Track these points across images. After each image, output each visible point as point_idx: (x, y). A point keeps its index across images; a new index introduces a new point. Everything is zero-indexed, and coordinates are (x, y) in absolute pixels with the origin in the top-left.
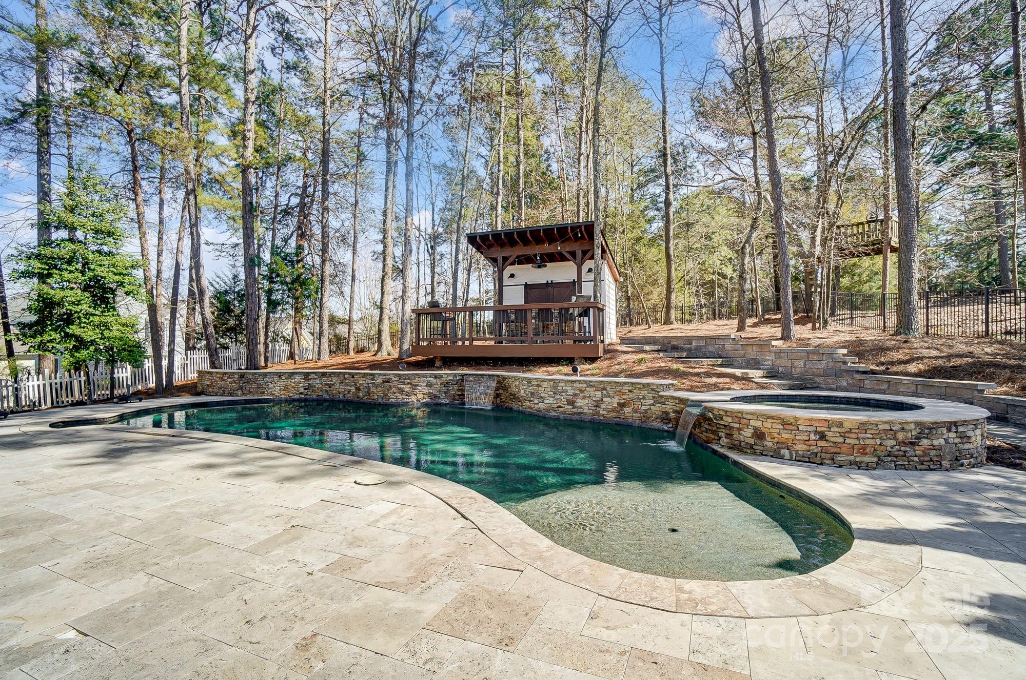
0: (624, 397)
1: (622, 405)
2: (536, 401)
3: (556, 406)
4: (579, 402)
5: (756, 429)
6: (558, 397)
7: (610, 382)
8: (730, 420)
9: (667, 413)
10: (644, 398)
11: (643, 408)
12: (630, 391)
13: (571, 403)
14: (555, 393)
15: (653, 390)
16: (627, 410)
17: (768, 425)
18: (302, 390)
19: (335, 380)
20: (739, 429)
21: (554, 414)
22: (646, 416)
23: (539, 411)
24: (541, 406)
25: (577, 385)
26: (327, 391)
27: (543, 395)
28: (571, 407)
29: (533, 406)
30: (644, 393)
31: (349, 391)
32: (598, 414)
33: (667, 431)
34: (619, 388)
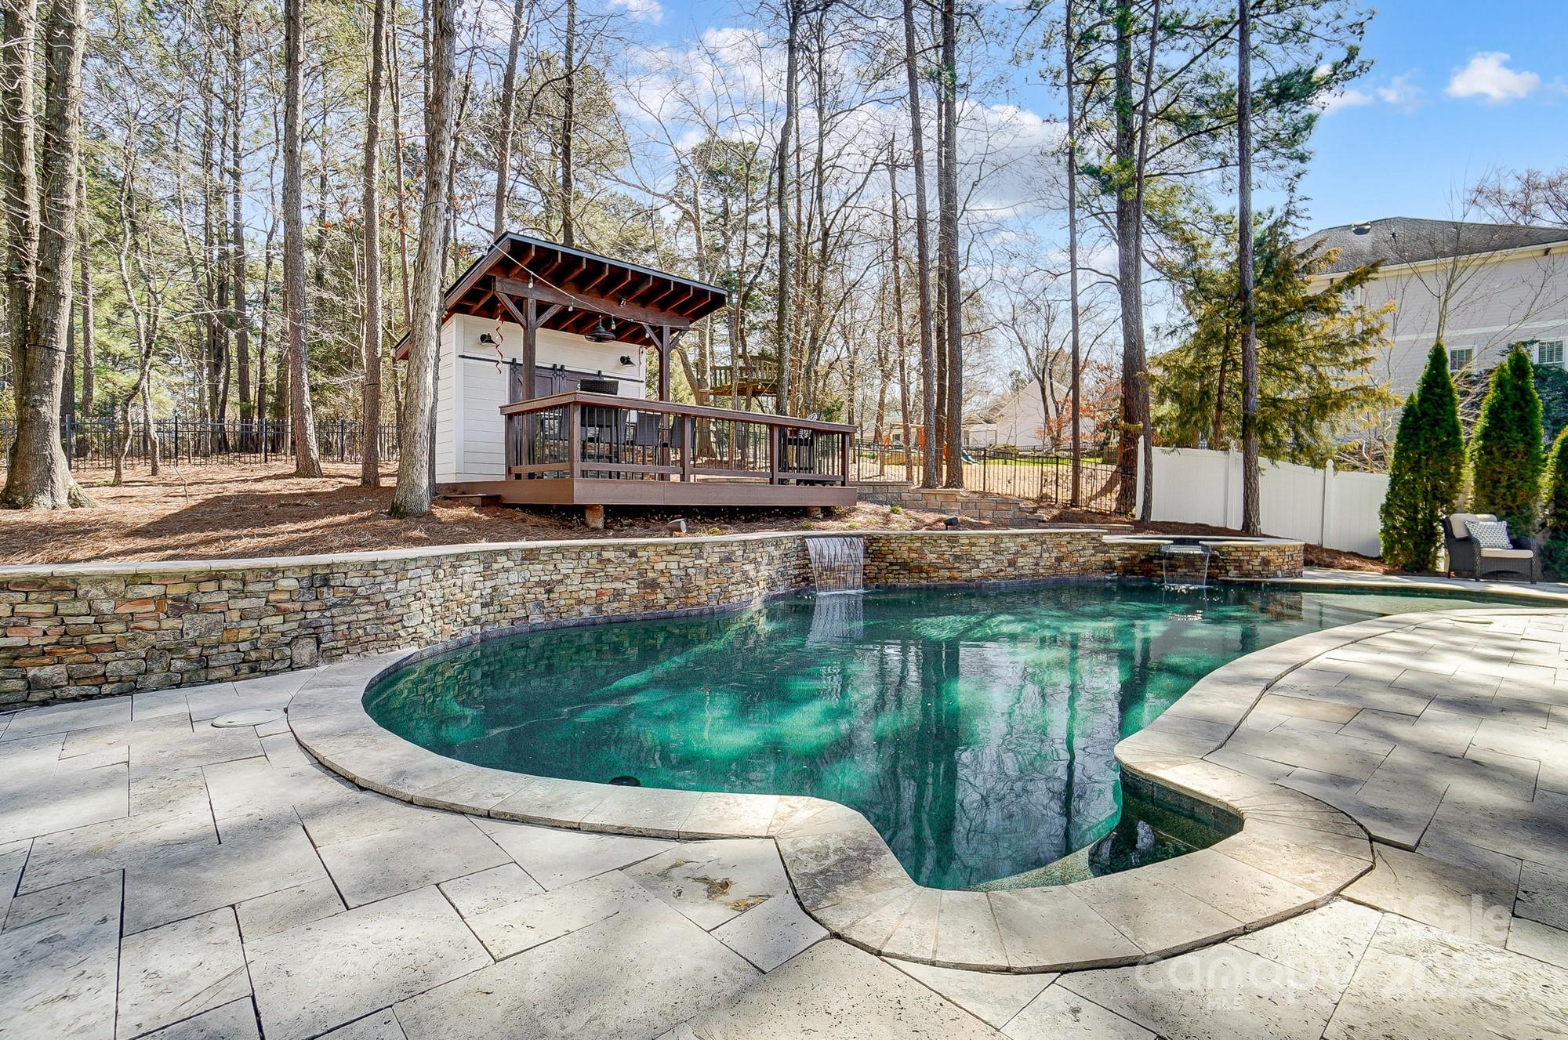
0: (1062, 550)
1: (1059, 560)
2: (964, 567)
3: (995, 570)
4: (1021, 562)
5: (1263, 558)
6: (999, 557)
7: (1050, 534)
8: (1240, 554)
9: (1111, 562)
10: (1084, 549)
11: (1082, 560)
12: (1069, 543)
13: (1012, 563)
14: (995, 553)
15: (1093, 539)
16: (1065, 564)
17: (1271, 554)
18: (477, 610)
19: (565, 567)
20: (1248, 561)
21: (993, 581)
22: (1085, 569)
23: (971, 580)
24: (975, 573)
25: (1019, 540)
26: (539, 605)
27: (978, 557)
28: (1012, 569)
29: (956, 575)
30: (1084, 543)
31: (618, 595)
32: (1037, 573)
33: (1111, 581)
34: (1057, 541)
